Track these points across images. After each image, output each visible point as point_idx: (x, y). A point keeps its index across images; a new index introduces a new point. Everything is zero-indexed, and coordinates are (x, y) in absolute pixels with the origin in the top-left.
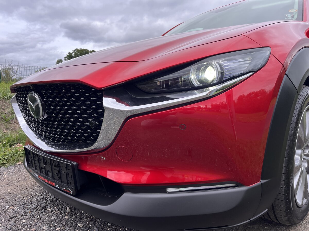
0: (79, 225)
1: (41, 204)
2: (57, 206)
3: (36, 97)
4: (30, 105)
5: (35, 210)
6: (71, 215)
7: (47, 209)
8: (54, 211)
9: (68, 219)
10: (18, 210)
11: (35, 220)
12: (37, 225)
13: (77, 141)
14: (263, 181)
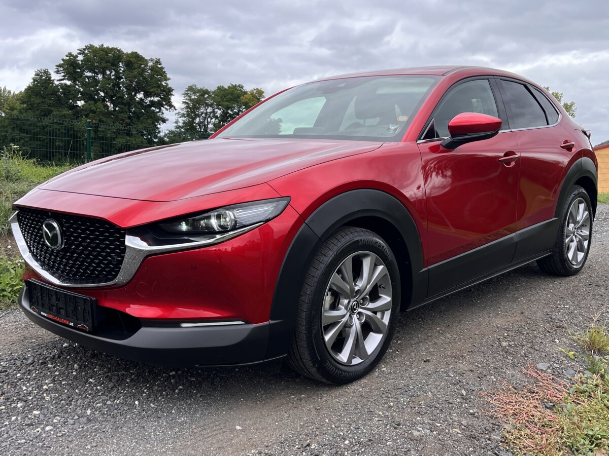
0: (91, 380)
1: (38, 361)
2: (60, 363)
3: (55, 225)
4: (46, 232)
5: (32, 365)
6: (80, 372)
7: (47, 365)
8: (58, 367)
9: (76, 376)
10: (7, 365)
11: (34, 375)
12: (37, 380)
13: (97, 276)
14: (271, 322)
